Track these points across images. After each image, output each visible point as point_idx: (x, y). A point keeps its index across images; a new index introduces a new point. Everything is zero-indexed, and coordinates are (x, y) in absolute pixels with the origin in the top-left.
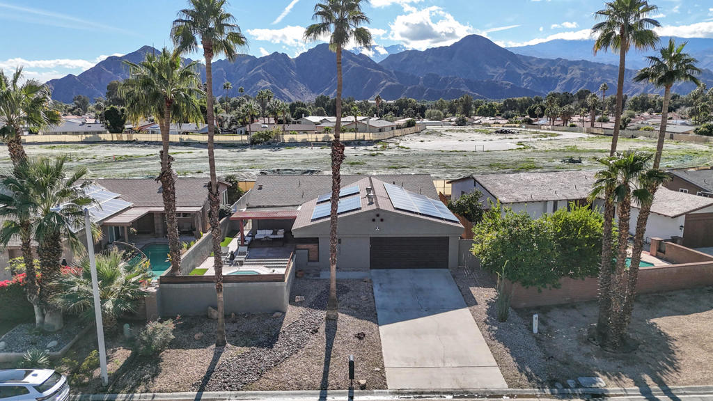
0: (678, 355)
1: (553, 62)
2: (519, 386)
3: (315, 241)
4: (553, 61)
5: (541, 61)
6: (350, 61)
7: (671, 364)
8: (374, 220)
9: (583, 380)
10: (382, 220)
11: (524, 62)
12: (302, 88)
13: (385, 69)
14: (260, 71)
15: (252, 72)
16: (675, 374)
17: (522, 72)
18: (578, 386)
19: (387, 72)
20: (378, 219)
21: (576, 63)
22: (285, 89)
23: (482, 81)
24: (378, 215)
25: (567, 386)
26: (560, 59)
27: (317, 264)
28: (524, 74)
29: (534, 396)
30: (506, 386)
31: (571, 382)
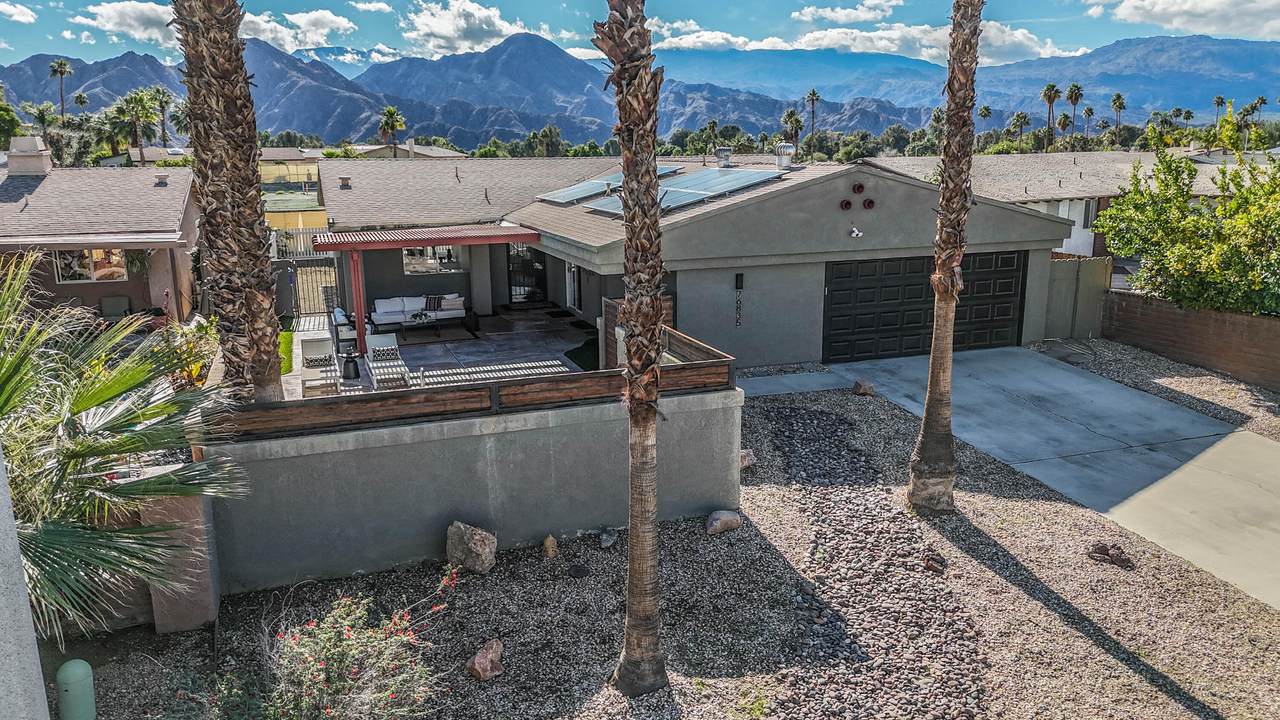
8: (846, 205)
10: (869, 204)
13: (366, 89)
14: (97, 89)
19: (371, 95)
20: (857, 200)
21: (698, 88)
23: (548, 117)
24: (859, 189)
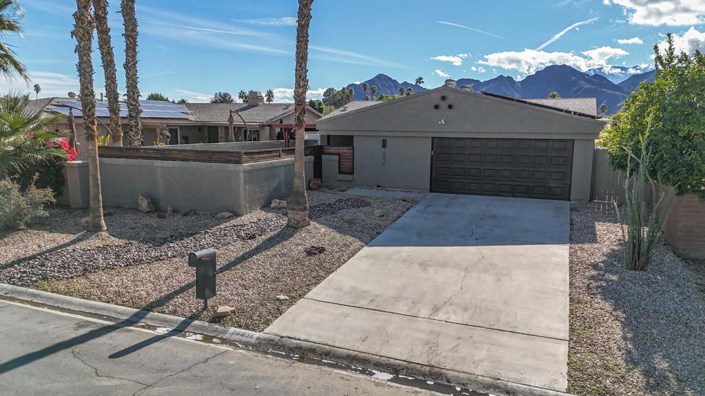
3: (347, 141)
8: (437, 107)
10: (450, 107)
20: (444, 105)
24: (443, 98)
27: (349, 177)
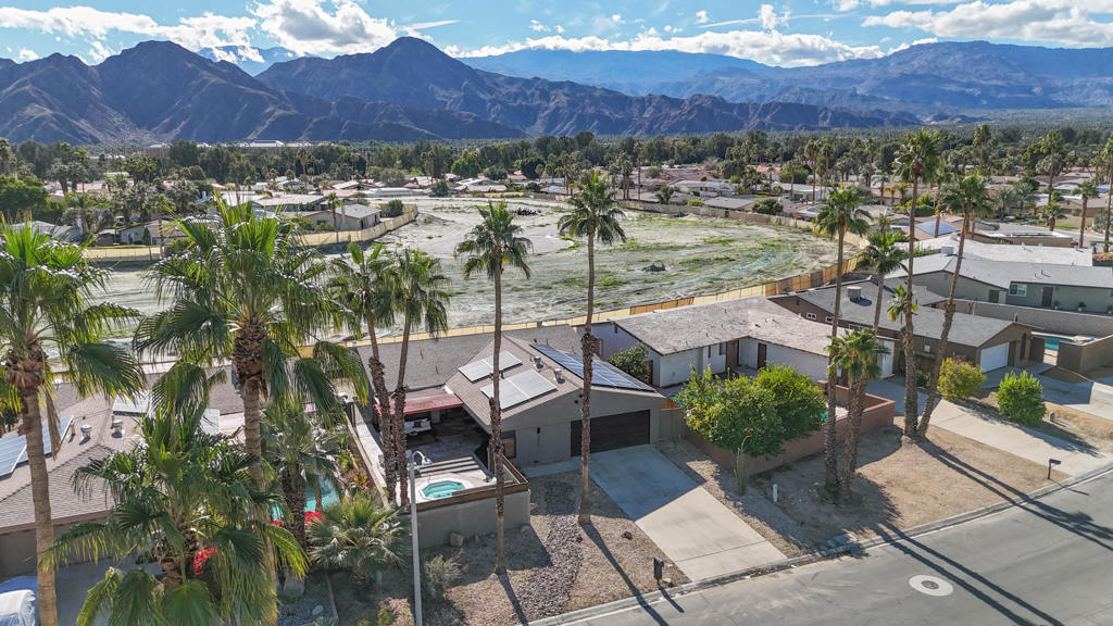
0: (893, 502)
1: (528, 83)
2: (795, 555)
4: (527, 80)
5: (511, 81)
6: (205, 72)
7: (893, 510)
8: (577, 402)
9: (838, 539)
11: (488, 82)
12: (117, 119)
13: (271, 87)
14: (27, 87)
15: (9, 89)
16: (899, 519)
17: (487, 97)
18: (838, 545)
19: (273, 92)
20: (581, 400)
21: (560, 85)
22: (83, 121)
23: (431, 112)
25: (830, 547)
26: (537, 79)
28: (490, 101)
29: (811, 561)
30: (785, 557)
31: (830, 542)
